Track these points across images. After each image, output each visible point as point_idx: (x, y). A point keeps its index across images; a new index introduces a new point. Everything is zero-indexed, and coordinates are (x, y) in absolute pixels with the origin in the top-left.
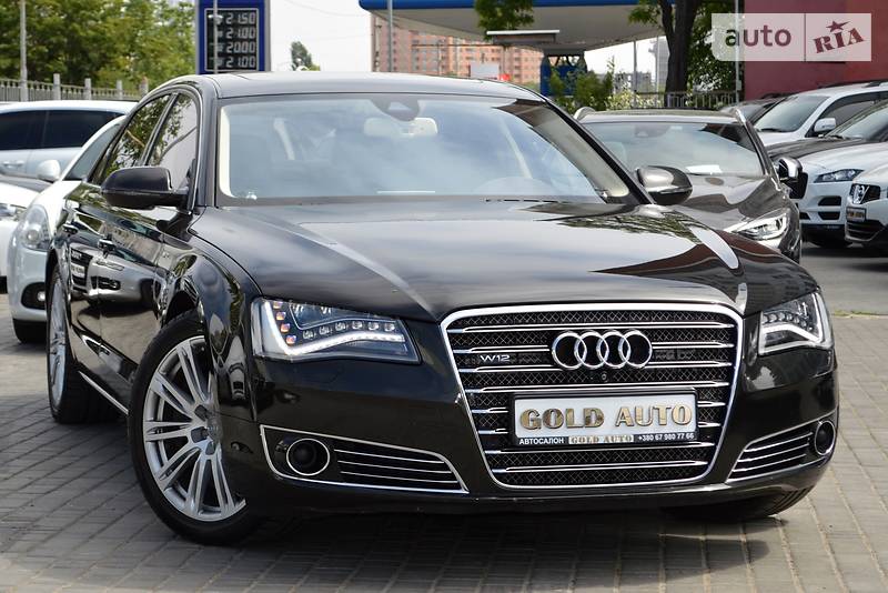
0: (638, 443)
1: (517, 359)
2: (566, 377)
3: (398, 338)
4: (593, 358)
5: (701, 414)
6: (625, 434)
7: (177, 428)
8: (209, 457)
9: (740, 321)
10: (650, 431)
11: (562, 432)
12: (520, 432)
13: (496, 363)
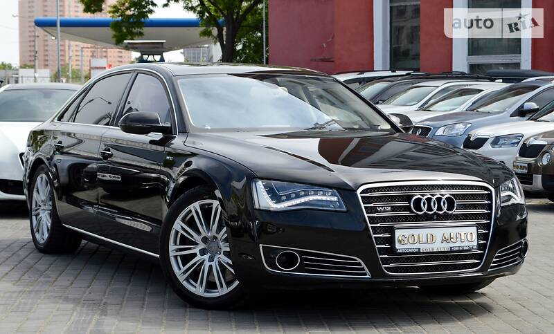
0: (452, 251)
1: (394, 209)
2: (417, 218)
3: (334, 199)
4: (430, 209)
5: (479, 236)
6: (445, 247)
7: (190, 249)
8: (211, 263)
9: (493, 190)
10: (457, 245)
11: (417, 246)
12: (398, 246)
13: (385, 211)
